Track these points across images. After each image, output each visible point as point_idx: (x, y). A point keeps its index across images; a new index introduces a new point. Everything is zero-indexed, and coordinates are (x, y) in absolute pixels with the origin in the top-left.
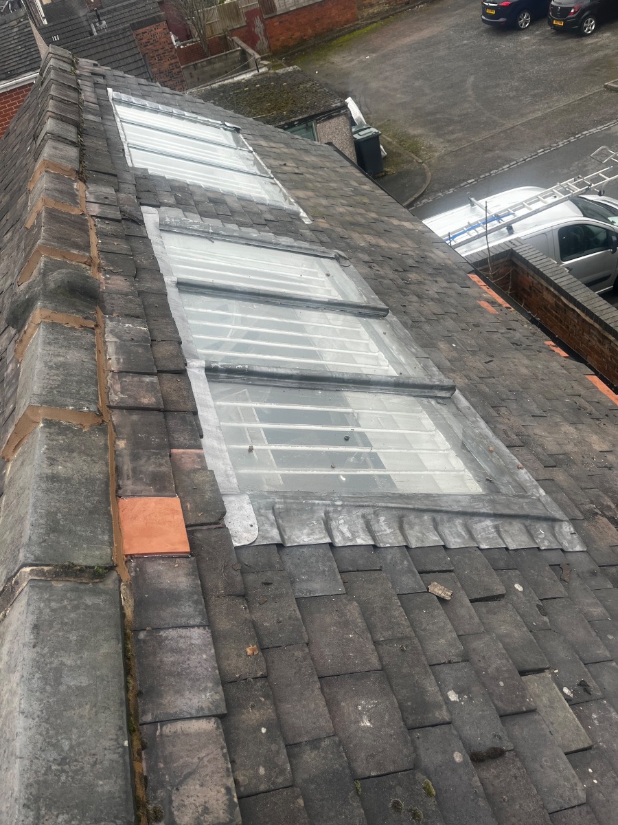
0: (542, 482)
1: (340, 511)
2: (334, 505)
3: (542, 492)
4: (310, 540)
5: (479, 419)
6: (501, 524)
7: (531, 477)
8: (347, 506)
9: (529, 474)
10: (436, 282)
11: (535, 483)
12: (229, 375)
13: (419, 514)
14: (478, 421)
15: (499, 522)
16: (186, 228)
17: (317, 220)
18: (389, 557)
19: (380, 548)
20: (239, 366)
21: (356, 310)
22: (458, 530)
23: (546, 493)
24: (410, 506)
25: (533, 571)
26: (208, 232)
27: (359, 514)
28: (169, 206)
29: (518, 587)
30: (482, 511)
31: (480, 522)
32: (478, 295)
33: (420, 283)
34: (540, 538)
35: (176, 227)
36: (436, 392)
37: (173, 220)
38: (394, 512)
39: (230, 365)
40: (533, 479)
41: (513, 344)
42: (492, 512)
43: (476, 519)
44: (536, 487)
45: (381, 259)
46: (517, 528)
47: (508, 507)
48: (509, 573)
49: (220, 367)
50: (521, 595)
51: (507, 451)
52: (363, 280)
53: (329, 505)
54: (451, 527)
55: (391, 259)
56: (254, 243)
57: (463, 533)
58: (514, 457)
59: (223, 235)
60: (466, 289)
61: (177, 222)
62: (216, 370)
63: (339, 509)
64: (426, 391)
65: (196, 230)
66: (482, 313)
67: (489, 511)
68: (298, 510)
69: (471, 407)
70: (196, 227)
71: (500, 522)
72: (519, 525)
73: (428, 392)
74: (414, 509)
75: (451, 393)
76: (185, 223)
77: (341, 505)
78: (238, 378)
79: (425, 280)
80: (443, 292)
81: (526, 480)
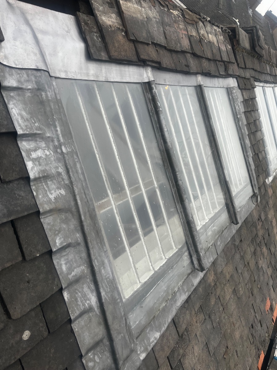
0: (152, 355)
1: (57, 151)
2: (60, 145)
3: (143, 356)
4: (15, 115)
5: (187, 294)
6: (96, 314)
7: (154, 344)
8: (64, 157)
9: (155, 341)
10: (268, 267)
11: (150, 348)
12: (151, 100)
13: (79, 228)
14: (185, 293)
15: (97, 310)
16: (234, 102)
17: (271, 188)
18: (22, 194)
19: (30, 186)
20: (159, 104)
21: (229, 202)
22: (75, 268)
23: (144, 360)
24: (83, 218)
25: (53, 351)
26: (237, 115)
27: (60, 170)
28: (242, 94)
29: (26, 335)
30: (101, 290)
31: (92, 292)
32: (272, 298)
33: (263, 254)
34: (94, 357)
35: (232, 97)
36: (195, 256)
37: (235, 94)
38: (73, 203)
39: (157, 97)
40: (152, 345)
41: (252, 325)
42: (103, 301)
43: (92, 286)
44: (146, 349)
45: (267, 228)
46: (97, 330)
47: (114, 318)
48: (41, 325)
49: (154, 91)
50: (17, 339)
51: (170, 320)
52: (250, 212)
53: (59, 140)
54: (76, 261)
55: (269, 235)
56: (242, 143)
57: (73, 274)
58: (166, 326)
59: (239, 124)
60: (272, 289)
61: (235, 96)
62: (151, 89)
63: (59, 150)
64: (193, 248)
65: (235, 108)
66: (262, 301)
67: (103, 298)
68: (45, 112)
69: (194, 287)
70: (237, 107)
71: (98, 313)
72: (101, 333)
73: (192, 250)
74: (81, 222)
75: (199, 268)
76: (236, 101)
77: (62, 152)
78: (151, 106)
79: (266, 259)
80: (265, 272)
81: (149, 339)
